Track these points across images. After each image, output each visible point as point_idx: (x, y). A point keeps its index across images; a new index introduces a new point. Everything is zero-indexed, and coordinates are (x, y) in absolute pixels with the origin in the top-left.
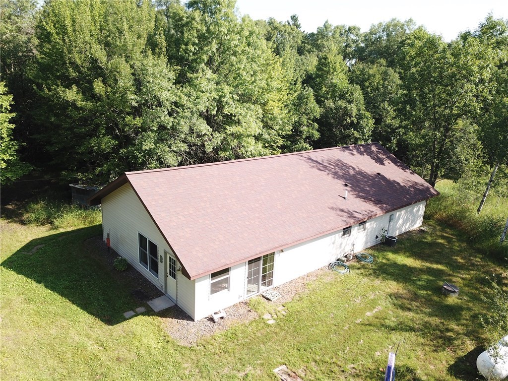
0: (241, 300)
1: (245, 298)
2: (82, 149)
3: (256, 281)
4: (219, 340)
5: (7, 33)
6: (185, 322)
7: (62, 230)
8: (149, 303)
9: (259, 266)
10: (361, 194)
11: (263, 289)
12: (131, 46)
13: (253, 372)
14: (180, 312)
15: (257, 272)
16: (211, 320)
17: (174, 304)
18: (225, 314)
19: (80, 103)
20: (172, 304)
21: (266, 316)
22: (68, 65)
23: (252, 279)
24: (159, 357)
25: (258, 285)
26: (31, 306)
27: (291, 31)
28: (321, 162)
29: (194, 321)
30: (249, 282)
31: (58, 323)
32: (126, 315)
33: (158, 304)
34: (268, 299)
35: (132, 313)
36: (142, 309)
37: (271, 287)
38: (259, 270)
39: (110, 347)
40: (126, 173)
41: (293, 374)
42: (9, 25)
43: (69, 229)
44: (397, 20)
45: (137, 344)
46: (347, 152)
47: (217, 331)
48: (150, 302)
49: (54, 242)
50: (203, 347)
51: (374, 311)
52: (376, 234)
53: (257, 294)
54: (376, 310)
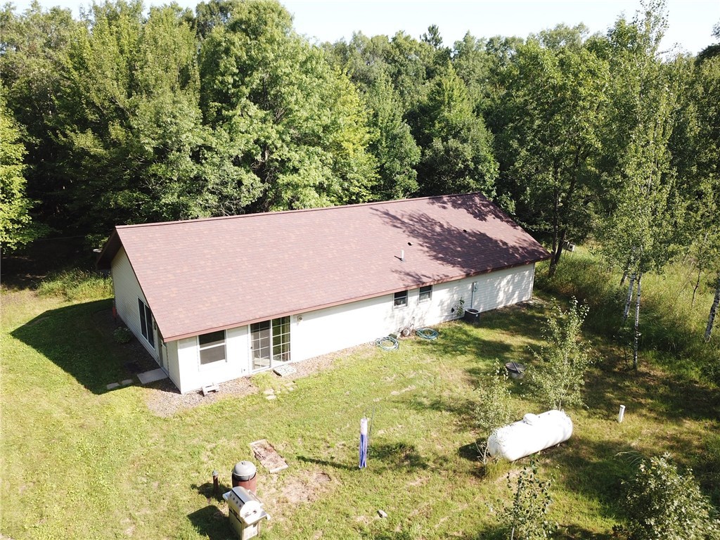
0: (246, 374)
1: (250, 372)
2: (98, 206)
3: (266, 354)
4: (202, 413)
5: (34, 70)
6: (170, 394)
7: (75, 302)
8: (139, 376)
9: (269, 334)
10: (441, 255)
11: (277, 364)
12: (154, 81)
13: (226, 444)
14: (170, 385)
15: (266, 343)
16: (201, 393)
17: (166, 377)
18: (218, 387)
19: (93, 151)
20: (164, 377)
21: (269, 391)
22: (84, 106)
23: (260, 351)
24: (128, 427)
25: (269, 358)
26: (10, 376)
27: (420, 49)
28: (400, 217)
29: (180, 393)
30: (256, 355)
31: (32, 392)
32: (109, 386)
33: (150, 376)
34: (278, 374)
35: (117, 384)
36: (129, 381)
37: (289, 362)
38: (268, 340)
39: (77, 415)
40: (117, 227)
41: (271, 448)
42: (40, 60)
43: (84, 302)
44: (565, 26)
45: (109, 413)
46: (437, 205)
47: (203, 404)
48: (142, 374)
49: (61, 314)
50: (179, 419)
51: (404, 391)
52: (452, 306)
53: (269, 369)
54: (407, 389)
